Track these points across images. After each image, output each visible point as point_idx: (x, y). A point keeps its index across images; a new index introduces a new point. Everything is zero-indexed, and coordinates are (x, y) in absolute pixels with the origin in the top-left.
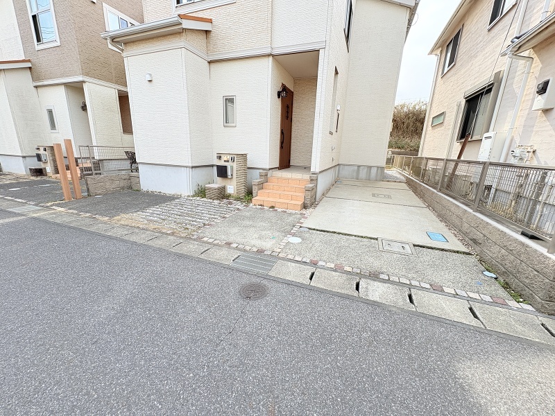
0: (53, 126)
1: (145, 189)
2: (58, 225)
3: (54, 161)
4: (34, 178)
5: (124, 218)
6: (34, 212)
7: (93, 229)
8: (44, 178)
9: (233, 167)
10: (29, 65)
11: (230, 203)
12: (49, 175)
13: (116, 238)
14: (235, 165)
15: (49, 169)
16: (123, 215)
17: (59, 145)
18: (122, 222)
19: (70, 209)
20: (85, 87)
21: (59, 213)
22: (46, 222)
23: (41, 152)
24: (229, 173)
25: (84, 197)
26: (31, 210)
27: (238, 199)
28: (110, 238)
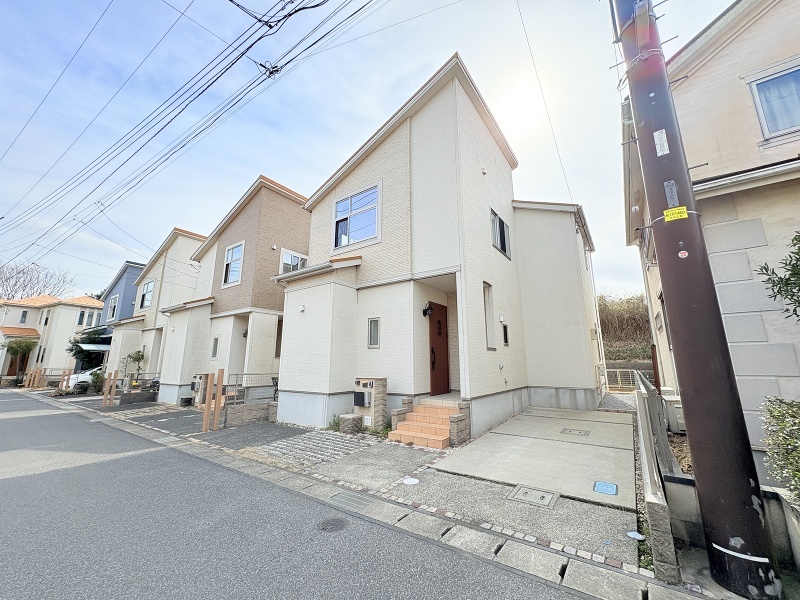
0: (214, 354)
1: (280, 421)
2: (189, 455)
3: (205, 389)
4: (182, 409)
5: (248, 452)
6: (173, 443)
7: (216, 461)
8: (192, 408)
9: (371, 394)
10: (212, 301)
11: (363, 438)
12: (196, 405)
13: (233, 470)
14: (373, 391)
15: (198, 399)
16: (248, 448)
17: (213, 375)
18: (244, 455)
19: (204, 441)
20: (251, 317)
21: (194, 444)
22: (180, 452)
23: (197, 380)
24: (366, 401)
25: (220, 429)
26: (170, 440)
27: (375, 433)
28: (229, 469)
